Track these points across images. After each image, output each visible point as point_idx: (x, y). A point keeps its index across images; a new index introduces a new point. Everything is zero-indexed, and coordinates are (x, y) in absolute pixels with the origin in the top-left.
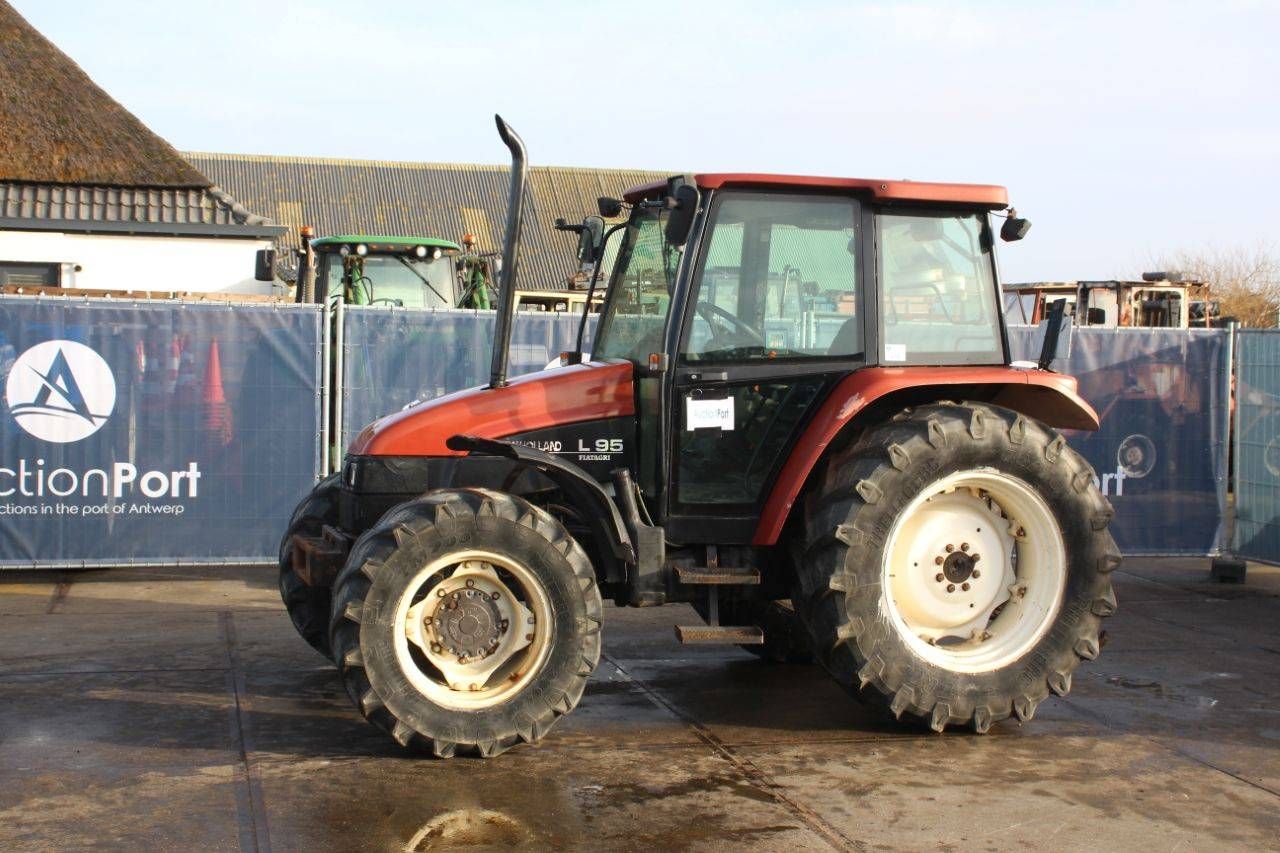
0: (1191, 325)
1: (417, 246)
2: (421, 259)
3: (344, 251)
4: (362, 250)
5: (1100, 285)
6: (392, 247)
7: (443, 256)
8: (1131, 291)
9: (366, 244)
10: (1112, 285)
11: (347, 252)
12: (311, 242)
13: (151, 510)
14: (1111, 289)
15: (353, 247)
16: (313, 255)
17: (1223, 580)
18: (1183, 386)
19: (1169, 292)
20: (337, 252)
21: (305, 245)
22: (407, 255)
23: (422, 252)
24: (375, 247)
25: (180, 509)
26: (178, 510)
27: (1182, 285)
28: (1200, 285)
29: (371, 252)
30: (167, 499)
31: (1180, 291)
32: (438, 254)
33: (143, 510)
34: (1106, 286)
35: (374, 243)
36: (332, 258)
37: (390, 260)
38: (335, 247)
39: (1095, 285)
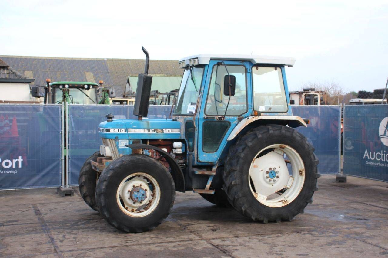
0: (321, 104)
1: (84, 85)
2: (86, 89)
3: (61, 87)
4: (67, 86)
5: (293, 93)
6: (76, 85)
7: (93, 88)
8: (303, 94)
9: (68, 84)
10: (298, 93)
11: (62, 87)
12: (50, 84)
13: (6, 172)
14: (297, 94)
15: (64, 85)
16: (51, 88)
17: (340, 181)
18: (319, 122)
19: (314, 95)
20: (59, 87)
21: (48, 85)
22: (81, 87)
23: (86, 87)
24: (71, 85)
25: (16, 172)
26: (15, 172)
27: (318, 92)
28: (323, 92)
29: (70, 87)
30: (11, 168)
31: (317, 94)
32: (91, 87)
33: (3, 172)
34: (295, 93)
35: (71, 84)
36: (57, 89)
37: (76, 89)
38: (58, 86)
39: (292, 93)
